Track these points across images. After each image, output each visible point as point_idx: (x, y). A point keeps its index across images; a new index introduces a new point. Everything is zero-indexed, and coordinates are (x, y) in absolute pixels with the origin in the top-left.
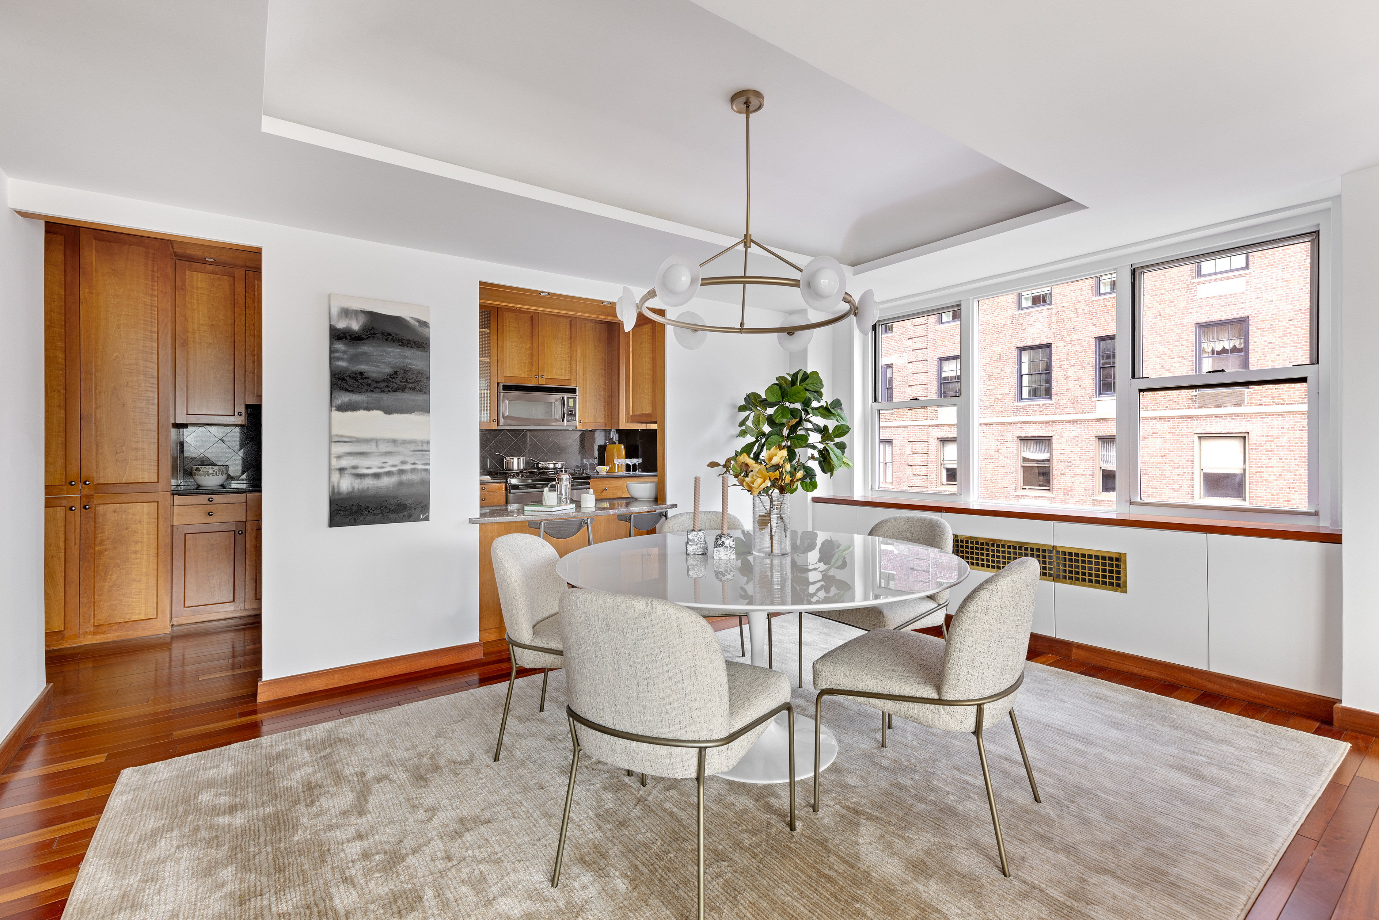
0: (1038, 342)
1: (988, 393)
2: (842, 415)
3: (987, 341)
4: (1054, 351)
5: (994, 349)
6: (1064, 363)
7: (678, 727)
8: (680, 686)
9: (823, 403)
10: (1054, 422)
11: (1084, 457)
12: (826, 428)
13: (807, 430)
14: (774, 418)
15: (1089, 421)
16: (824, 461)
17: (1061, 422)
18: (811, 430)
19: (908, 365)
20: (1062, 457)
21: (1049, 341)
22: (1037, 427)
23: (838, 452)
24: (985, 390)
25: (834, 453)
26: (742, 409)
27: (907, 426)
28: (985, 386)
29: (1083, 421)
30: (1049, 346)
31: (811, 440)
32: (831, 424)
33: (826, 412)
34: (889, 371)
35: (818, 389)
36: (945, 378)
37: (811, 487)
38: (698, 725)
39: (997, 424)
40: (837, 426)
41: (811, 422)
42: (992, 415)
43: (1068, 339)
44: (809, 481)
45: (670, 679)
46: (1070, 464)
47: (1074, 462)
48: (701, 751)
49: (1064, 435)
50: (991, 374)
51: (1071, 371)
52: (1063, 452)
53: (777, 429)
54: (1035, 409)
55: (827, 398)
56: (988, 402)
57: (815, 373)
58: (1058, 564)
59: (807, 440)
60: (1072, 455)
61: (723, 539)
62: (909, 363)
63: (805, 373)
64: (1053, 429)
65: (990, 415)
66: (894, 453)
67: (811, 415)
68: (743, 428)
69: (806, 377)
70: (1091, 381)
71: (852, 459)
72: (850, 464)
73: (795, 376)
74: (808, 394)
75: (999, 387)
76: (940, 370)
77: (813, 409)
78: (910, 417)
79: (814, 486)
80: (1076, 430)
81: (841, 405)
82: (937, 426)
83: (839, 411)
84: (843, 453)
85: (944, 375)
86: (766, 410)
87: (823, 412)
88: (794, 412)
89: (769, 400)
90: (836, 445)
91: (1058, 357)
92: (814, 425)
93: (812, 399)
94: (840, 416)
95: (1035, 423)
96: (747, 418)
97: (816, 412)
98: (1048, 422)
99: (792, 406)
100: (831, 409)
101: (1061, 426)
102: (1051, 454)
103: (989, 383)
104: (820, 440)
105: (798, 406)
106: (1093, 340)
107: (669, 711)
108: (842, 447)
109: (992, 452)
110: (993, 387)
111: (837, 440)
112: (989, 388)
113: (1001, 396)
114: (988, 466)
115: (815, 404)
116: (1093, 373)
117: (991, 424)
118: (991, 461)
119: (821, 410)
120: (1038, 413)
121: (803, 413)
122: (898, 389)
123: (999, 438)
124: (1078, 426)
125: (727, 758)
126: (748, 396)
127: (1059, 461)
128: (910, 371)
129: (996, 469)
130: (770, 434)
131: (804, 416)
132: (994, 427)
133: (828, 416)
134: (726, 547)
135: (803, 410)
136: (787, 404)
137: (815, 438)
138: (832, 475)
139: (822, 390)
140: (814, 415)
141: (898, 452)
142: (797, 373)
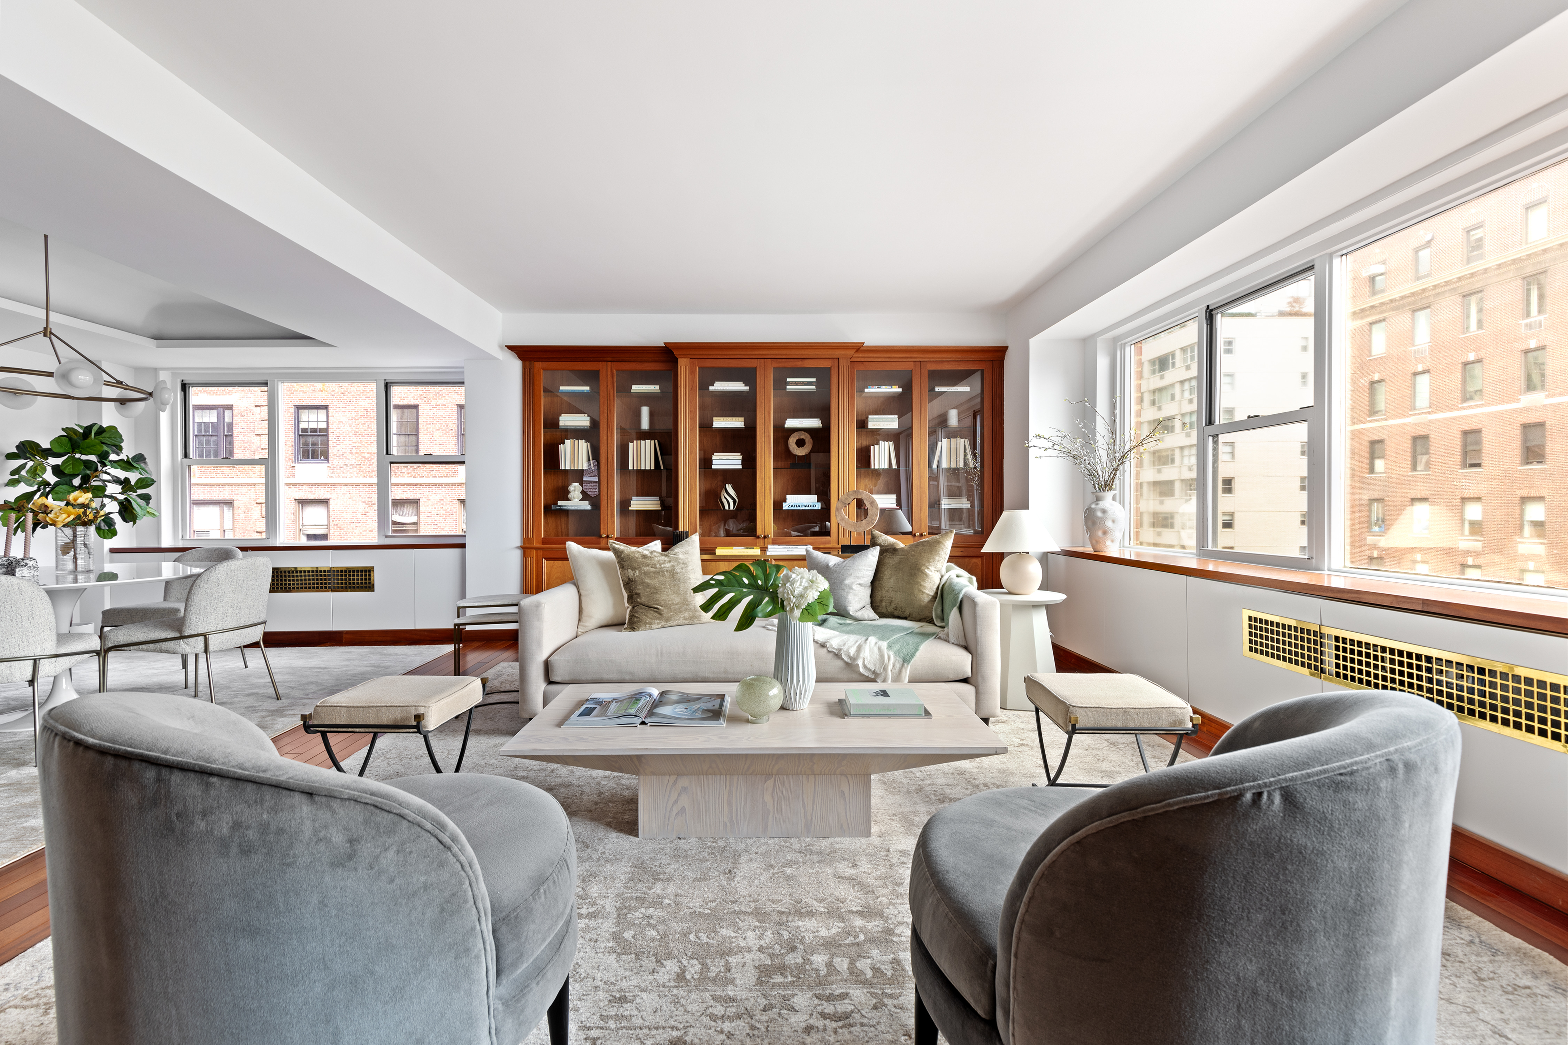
0: (405, 402)
1: (354, 451)
2: (147, 469)
3: (353, 393)
4: (420, 413)
5: (360, 404)
6: (429, 426)
7: (17, 649)
8: (20, 624)
9: (123, 456)
10: (421, 485)
11: (448, 520)
12: (127, 480)
13: (104, 481)
14: (62, 468)
15: (453, 484)
16: (125, 511)
17: (428, 485)
18: (109, 481)
19: (255, 408)
20: (429, 520)
21: (416, 402)
22: (405, 489)
23: (142, 503)
24: (350, 447)
25: (137, 504)
26: (10, 456)
27: (255, 485)
28: (350, 443)
29: (447, 484)
30: (416, 407)
31: (108, 492)
32: (133, 477)
33: (127, 465)
34: (228, 413)
35: (117, 443)
36: (305, 430)
37: (110, 534)
38: (34, 647)
39: (364, 485)
40: (140, 479)
41: (109, 474)
42: (359, 475)
43: (433, 403)
44: (107, 529)
45: (11, 620)
46: (436, 527)
47: (439, 525)
48: (35, 662)
49: (430, 498)
50: (357, 430)
51: (437, 435)
52: (429, 514)
53: (67, 479)
54: (403, 471)
55: (128, 452)
56: (354, 461)
57: (113, 429)
58: (334, 580)
59: (105, 490)
60: (438, 518)
61: (26, 561)
62: (256, 406)
63: (101, 427)
64: (421, 491)
65: (356, 475)
66: (236, 517)
67: (108, 467)
68: (16, 477)
69: (101, 431)
70: (454, 446)
71: (159, 509)
72: (156, 513)
73: (88, 429)
74: (105, 448)
75: (366, 445)
76: (298, 420)
77: (111, 461)
78: (259, 473)
79: (114, 533)
80: (441, 492)
81: (145, 459)
82: (294, 485)
83: (143, 465)
84: (148, 504)
85: (303, 425)
86: (47, 459)
87: (123, 465)
88: (88, 464)
89: (55, 450)
90: (139, 496)
91: (425, 420)
92: (113, 476)
93: (110, 452)
94: (143, 469)
95: (403, 485)
96: (23, 467)
97: (115, 465)
98: (416, 485)
99: (84, 457)
100: (133, 463)
101: (427, 489)
102: (419, 518)
103: (355, 440)
104: (121, 491)
105: (93, 458)
106: (455, 408)
107: (10, 640)
108: (146, 498)
109: (359, 516)
110: (360, 445)
111: (140, 492)
112: (355, 445)
113: (368, 455)
114: (355, 531)
115: (113, 457)
116: (455, 439)
117: (358, 485)
118: (357, 525)
119: (120, 463)
120: (406, 475)
121: (99, 464)
122: (241, 437)
123: (367, 500)
124: (443, 489)
125: (55, 667)
126: (21, 443)
127: (426, 523)
128: (258, 417)
129: (364, 533)
130: (56, 484)
131: (100, 468)
132: (361, 488)
133: (130, 469)
134: (30, 567)
135: (99, 462)
136: (77, 456)
137: (113, 489)
138: (134, 523)
139: (122, 444)
140: (112, 467)
141: (242, 516)
142: (91, 426)
